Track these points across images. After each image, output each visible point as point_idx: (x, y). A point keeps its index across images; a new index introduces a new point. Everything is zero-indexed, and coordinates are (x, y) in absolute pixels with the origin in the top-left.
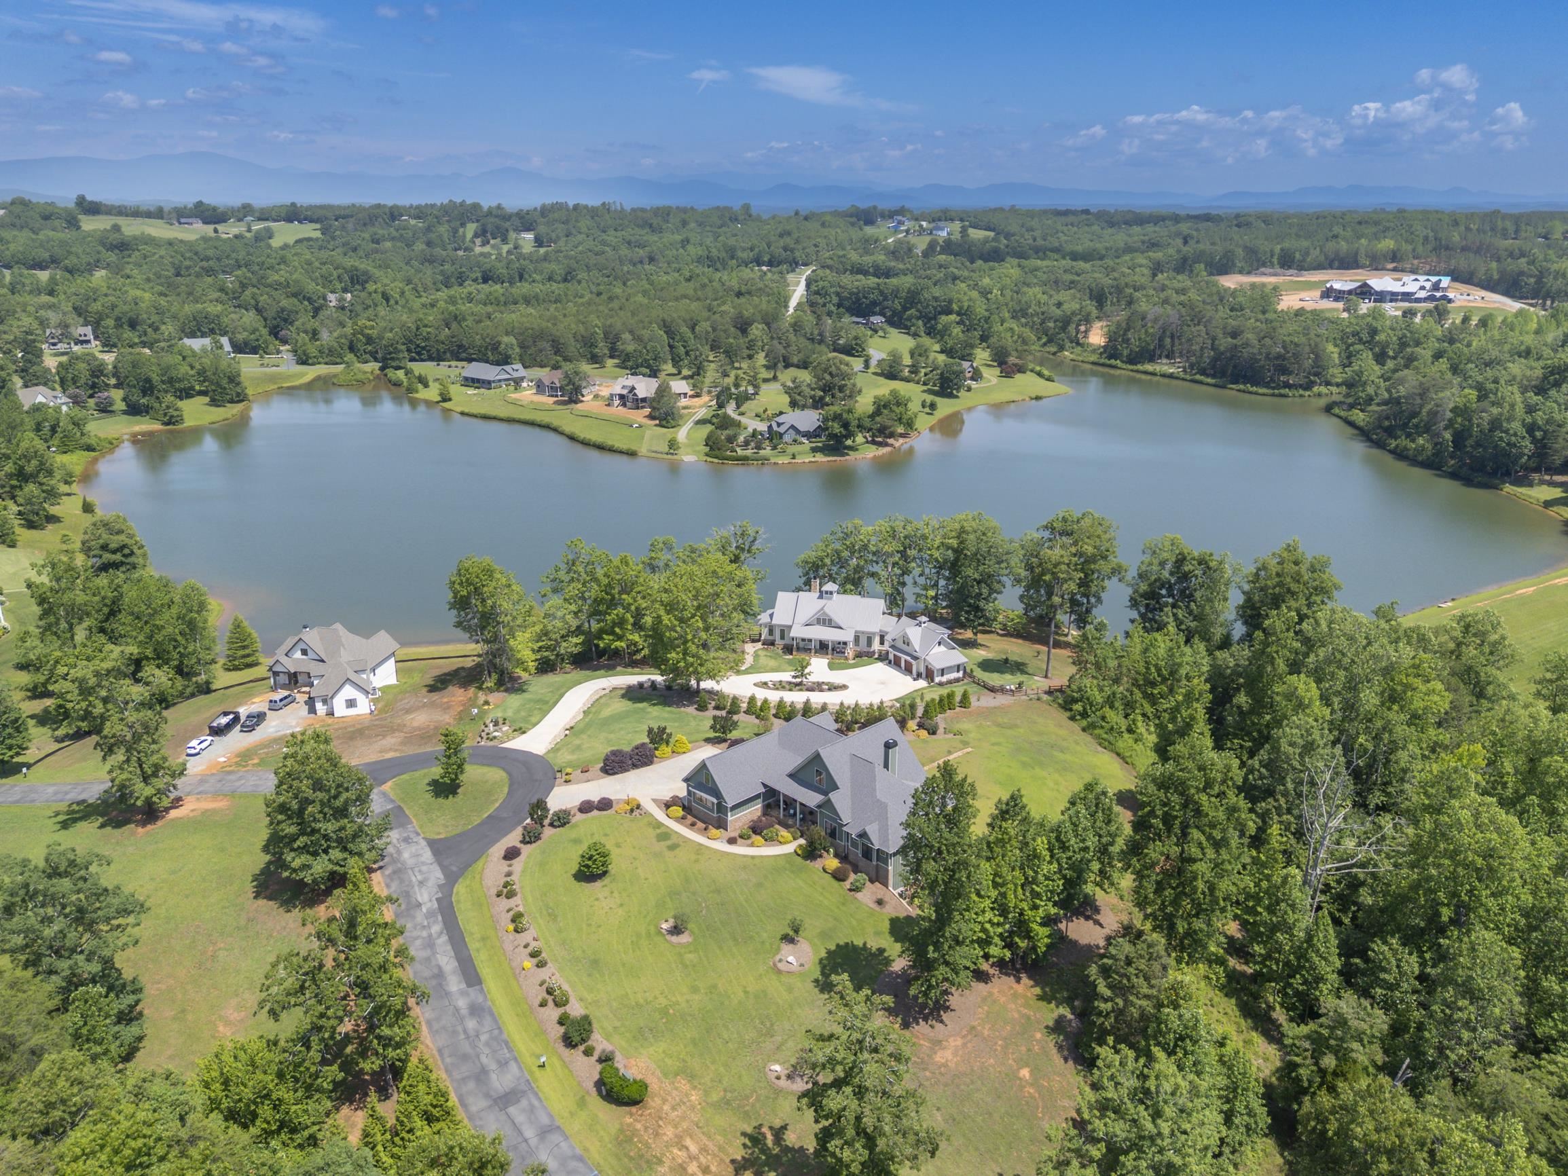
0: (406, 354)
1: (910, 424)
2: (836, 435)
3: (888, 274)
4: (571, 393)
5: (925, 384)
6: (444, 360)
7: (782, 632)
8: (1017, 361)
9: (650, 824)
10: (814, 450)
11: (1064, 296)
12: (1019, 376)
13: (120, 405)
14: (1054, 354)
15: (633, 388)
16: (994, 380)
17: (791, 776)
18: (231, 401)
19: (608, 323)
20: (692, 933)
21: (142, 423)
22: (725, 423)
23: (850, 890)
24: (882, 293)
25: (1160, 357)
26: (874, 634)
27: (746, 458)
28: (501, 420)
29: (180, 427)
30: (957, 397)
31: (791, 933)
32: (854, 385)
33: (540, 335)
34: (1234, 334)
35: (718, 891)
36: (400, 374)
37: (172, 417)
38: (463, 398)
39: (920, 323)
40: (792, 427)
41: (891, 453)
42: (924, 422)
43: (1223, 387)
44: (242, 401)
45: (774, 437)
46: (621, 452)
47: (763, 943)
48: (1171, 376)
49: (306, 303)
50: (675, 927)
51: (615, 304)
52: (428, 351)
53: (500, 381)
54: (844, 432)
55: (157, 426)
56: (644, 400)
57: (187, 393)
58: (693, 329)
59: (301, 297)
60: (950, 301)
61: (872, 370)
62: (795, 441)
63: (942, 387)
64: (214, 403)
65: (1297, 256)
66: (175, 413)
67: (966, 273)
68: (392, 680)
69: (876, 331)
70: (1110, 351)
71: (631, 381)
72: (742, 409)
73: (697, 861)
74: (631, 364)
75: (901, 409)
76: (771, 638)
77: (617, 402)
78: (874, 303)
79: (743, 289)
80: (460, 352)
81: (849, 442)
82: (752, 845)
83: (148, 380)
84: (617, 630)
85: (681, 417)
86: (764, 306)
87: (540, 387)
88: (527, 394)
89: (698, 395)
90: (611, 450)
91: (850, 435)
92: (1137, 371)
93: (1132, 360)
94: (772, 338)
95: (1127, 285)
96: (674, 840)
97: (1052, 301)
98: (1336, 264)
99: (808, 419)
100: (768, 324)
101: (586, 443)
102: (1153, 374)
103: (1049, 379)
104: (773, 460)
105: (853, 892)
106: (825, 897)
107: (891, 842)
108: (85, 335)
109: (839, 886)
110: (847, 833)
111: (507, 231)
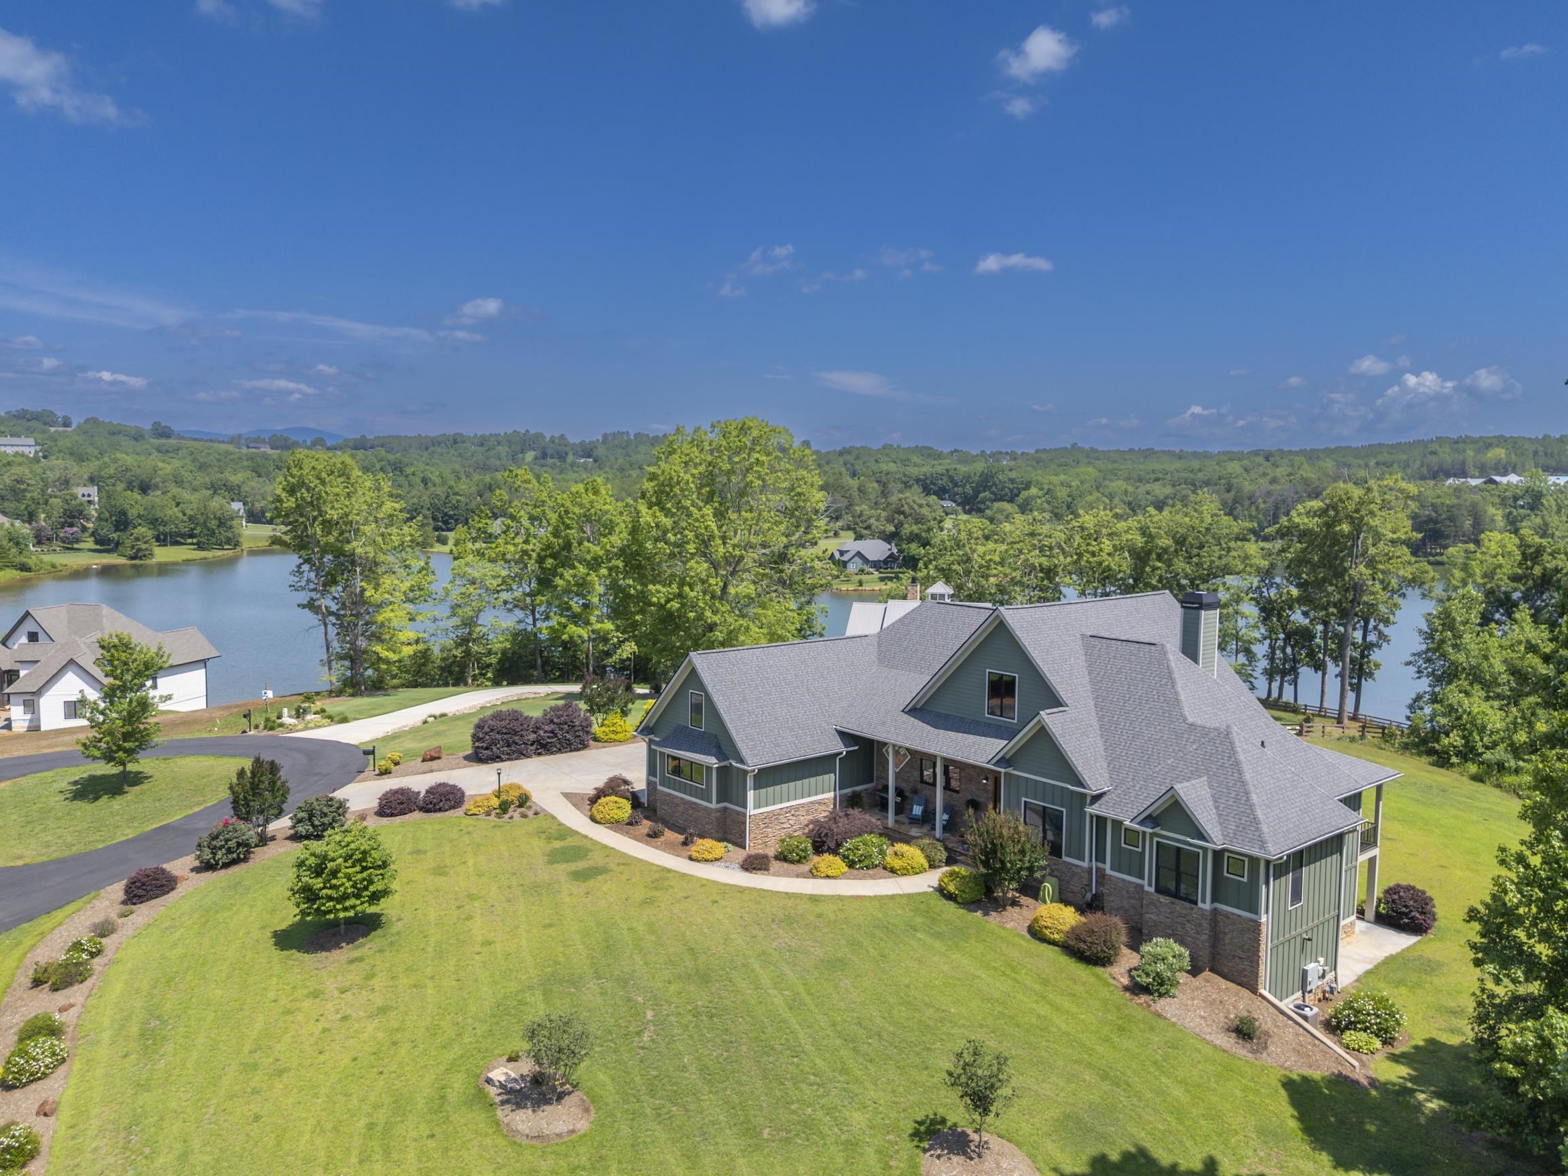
9: (540, 832)
13: (88, 543)
17: (917, 712)
18: (219, 547)
20: (593, 1102)
23: (1136, 989)
29: (148, 562)
31: (958, 1114)
35: (704, 978)
37: (139, 550)
40: (859, 554)
44: (232, 548)
47: (851, 1147)
50: (537, 1080)
55: (121, 561)
57: (173, 542)
60: (1029, 482)
62: (862, 570)
66: (144, 546)
82: (812, 874)
96: (596, 859)
99: (877, 548)
104: (835, 587)
105: (1144, 998)
106: (1056, 1008)
107: (1265, 828)
108: (89, 495)
109: (1093, 979)
110: (1101, 821)
111: (566, 454)
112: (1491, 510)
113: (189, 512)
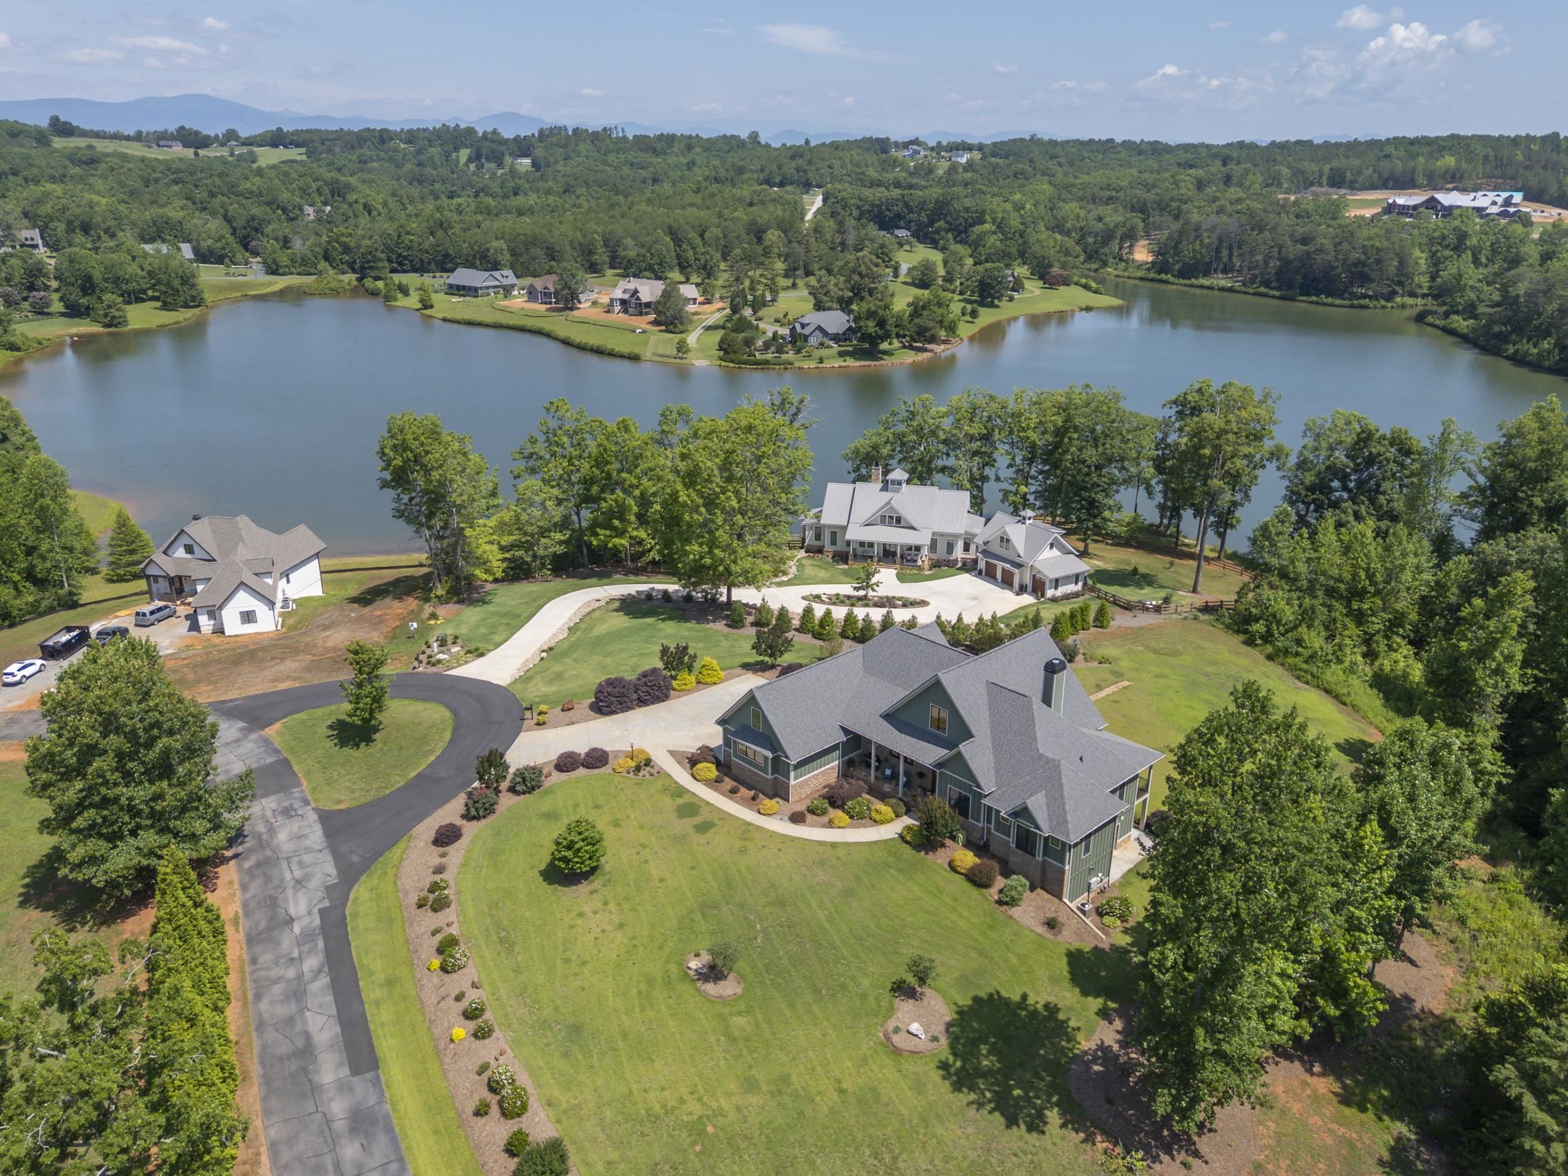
0: (386, 264)
1: (952, 328)
2: (870, 335)
3: (910, 187)
4: (567, 299)
5: (961, 293)
6: (428, 272)
7: (834, 534)
8: (1061, 272)
9: (666, 790)
10: (841, 354)
11: (1102, 210)
12: (1062, 288)
13: (57, 306)
14: (1096, 271)
15: (636, 291)
16: (1038, 292)
17: (889, 717)
18: (186, 306)
19: (608, 230)
20: (741, 978)
21: (81, 325)
22: (741, 325)
23: (1000, 902)
24: (907, 205)
25: (1215, 271)
26: (957, 536)
27: (767, 362)
28: (487, 326)
29: (124, 329)
30: (998, 307)
31: (911, 979)
32: (886, 287)
33: (532, 242)
34: (1305, 241)
35: (781, 903)
36: (380, 284)
37: (114, 317)
38: (447, 305)
39: (950, 236)
40: (819, 328)
41: (930, 360)
42: (966, 330)
43: (1293, 299)
44: (198, 306)
45: (797, 340)
46: (622, 356)
47: (863, 996)
48: (1230, 290)
49: (279, 212)
50: (712, 967)
51: (617, 212)
52: (411, 261)
53: (488, 288)
54: (880, 332)
55: (97, 329)
56: (648, 305)
57: (136, 297)
58: (702, 236)
59: (274, 207)
60: (983, 212)
61: (902, 278)
62: (822, 344)
63: (981, 295)
64: (166, 307)
65: (1348, 174)
66: (117, 314)
67: (995, 189)
68: (316, 591)
69: (901, 245)
70: (1161, 266)
71: (633, 284)
72: (760, 314)
73: (743, 851)
74: (630, 269)
75: (939, 311)
76: (818, 543)
77: (618, 308)
78: (899, 217)
79: (756, 199)
80: (445, 263)
81: (884, 346)
82: (830, 824)
83: (88, 278)
84: (616, 522)
85: (691, 322)
86: (780, 213)
87: (532, 294)
88: (518, 301)
89: (708, 302)
90: (612, 354)
91: (886, 336)
92: (1192, 286)
93: (1185, 274)
94: (790, 242)
95: (1172, 199)
96: (704, 815)
97: (1091, 216)
98: (1391, 183)
99: (836, 321)
100: (785, 232)
101: (582, 348)
102: (1210, 288)
103: (1096, 292)
104: (797, 364)
105: (1005, 907)
106: (961, 916)
107: (1070, 826)
108: (32, 239)
109: (979, 897)
110: (990, 809)
111: (503, 154)
112: (1417, 253)
113: (147, 268)
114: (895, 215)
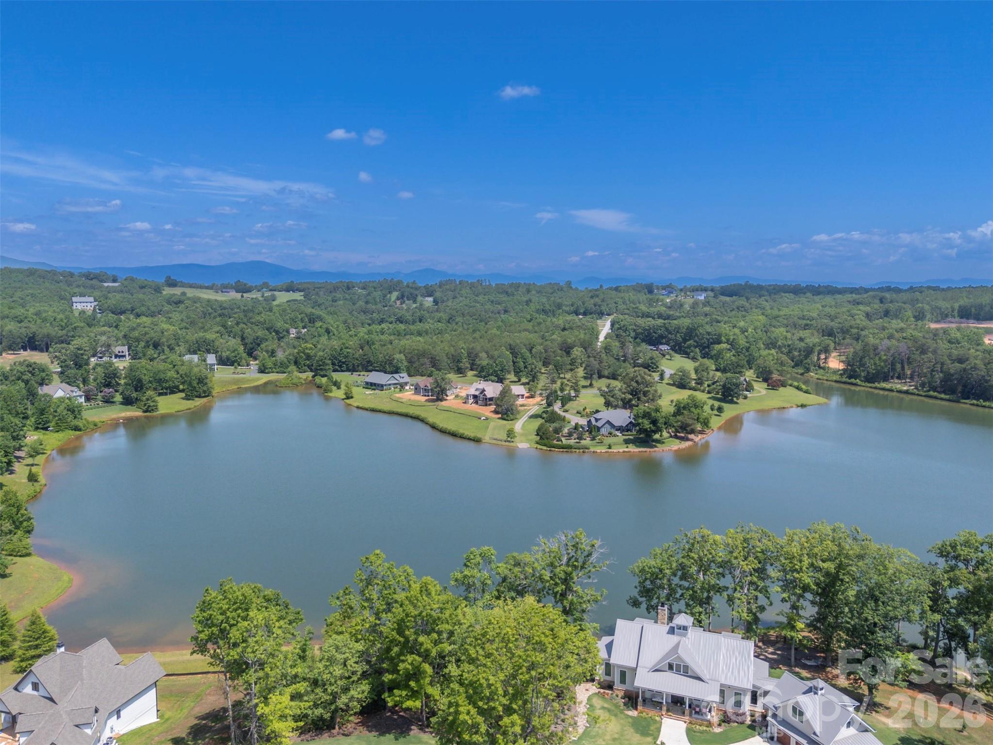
0: (331, 367)
1: (706, 423)
2: (646, 430)
3: (668, 317)
4: (438, 394)
5: (709, 392)
6: (357, 371)
7: (623, 674)
8: (780, 378)
10: (627, 442)
11: (802, 334)
12: (781, 389)
14: (802, 374)
15: (484, 390)
16: (764, 392)
18: (200, 397)
19: (471, 346)
21: (131, 411)
22: (553, 418)
24: (667, 329)
25: (892, 378)
26: (745, 691)
27: (569, 447)
28: (385, 412)
29: (155, 414)
30: (737, 403)
32: (656, 391)
33: (423, 354)
34: (960, 361)
36: (324, 380)
37: (150, 407)
38: (363, 397)
39: (697, 350)
40: (608, 422)
41: (690, 447)
42: (716, 422)
43: (958, 402)
44: (208, 396)
45: (593, 430)
46: (469, 439)
48: (907, 392)
49: (273, 334)
51: (477, 335)
52: (347, 365)
53: (390, 385)
54: (653, 428)
55: (138, 413)
56: (491, 399)
57: (170, 391)
58: (530, 351)
59: (272, 331)
60: (720, 335)
61: (666, 381)
62: (610, 433)
63: (723, 394)
64: (187, 398)
65: (973, 310)
66: (152, 404)
67: (726, 319)
68: (151, 718)
69: (664, 355)
70: (851, 373)
71: (482, 385)
72: (566, 407)
74: (484, 374)
75: (696, 411)
76: (608, 678)
77: (471, 401)
78: (662, 336)
79: (567, 326)
80: (367, 366)
81: (657, 436)
85: (518, 412)
86: (582, 336)
87: (417, 389)
88: (408, 394)
89: (532, 397)
90: (462, 437)
91: (658, 430)
92: (876, 388)
93: (870, 379)
94: (589, 357)
95: (851, 327)
97: (795, 337)
99: (622, 417)
100: (585, 348)
101: (443, 431)
102: (891, 390)
103: (806, 392)
104: (592, 449)
108: (123, 352)
111: (417, 295)
114: (659, 335)
